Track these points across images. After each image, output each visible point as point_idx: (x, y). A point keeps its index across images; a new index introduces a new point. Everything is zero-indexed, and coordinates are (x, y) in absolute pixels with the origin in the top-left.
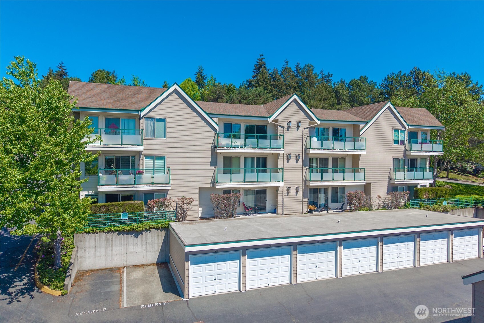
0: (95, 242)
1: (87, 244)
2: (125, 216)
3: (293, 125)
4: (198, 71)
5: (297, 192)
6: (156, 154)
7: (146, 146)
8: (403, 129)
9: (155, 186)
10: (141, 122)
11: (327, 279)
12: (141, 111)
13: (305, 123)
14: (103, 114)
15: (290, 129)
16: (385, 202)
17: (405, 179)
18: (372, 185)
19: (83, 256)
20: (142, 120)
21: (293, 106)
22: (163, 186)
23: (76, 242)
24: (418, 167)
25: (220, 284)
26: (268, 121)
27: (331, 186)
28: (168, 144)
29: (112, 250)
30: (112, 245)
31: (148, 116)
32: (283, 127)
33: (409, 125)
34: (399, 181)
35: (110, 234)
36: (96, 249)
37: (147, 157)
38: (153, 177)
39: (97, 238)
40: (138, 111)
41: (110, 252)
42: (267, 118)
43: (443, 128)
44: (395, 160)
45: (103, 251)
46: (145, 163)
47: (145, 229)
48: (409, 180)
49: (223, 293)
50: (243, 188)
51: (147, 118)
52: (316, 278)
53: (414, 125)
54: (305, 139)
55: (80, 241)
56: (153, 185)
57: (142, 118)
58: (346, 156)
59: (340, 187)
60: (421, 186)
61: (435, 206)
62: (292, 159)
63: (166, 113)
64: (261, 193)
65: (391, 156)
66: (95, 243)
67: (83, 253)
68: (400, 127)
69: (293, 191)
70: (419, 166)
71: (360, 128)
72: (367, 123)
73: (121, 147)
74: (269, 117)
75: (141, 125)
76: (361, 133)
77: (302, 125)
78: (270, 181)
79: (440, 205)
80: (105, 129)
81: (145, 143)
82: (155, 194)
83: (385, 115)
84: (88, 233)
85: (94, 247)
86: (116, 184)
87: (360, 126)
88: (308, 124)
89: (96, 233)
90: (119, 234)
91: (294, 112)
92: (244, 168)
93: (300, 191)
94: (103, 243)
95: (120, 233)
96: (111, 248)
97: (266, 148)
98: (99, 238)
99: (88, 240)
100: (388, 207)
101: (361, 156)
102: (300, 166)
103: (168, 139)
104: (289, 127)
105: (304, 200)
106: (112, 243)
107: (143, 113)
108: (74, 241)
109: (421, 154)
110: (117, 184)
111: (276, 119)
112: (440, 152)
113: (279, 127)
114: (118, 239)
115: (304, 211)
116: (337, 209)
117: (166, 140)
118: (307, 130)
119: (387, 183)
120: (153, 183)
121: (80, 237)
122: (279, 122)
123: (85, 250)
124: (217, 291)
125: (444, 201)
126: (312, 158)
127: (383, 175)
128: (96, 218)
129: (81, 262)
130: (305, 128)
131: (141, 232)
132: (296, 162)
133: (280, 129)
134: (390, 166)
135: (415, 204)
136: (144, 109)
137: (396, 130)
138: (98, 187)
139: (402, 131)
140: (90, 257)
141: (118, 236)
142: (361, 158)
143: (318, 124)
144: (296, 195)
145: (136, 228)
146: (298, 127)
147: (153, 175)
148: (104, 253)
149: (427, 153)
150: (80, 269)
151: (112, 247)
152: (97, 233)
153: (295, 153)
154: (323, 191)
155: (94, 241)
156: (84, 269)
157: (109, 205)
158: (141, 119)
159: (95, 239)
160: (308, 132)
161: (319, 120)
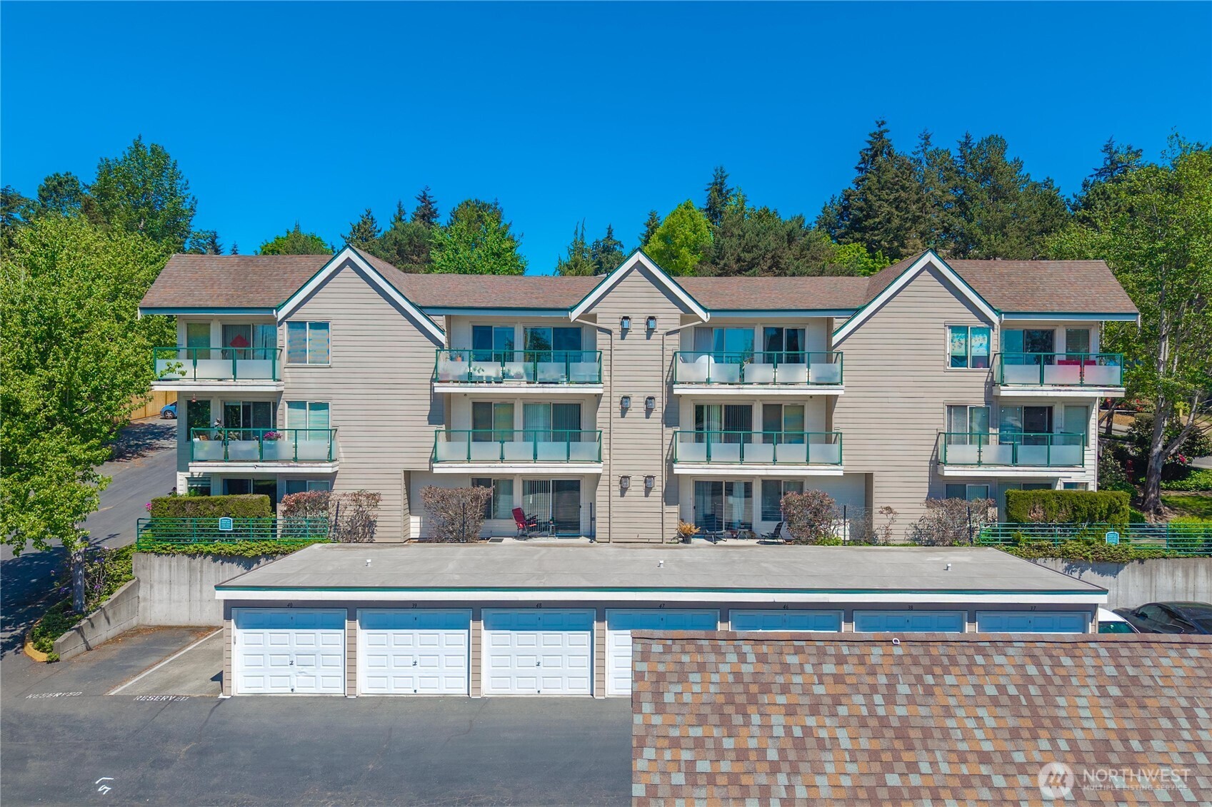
0: (170, 571)
1: (156, 575)
2: (226, 524)
3: (638, 327)
4: (712, 181)
5: (648, 490)
6: (310, 397)
7: (289, 380)
8: (984, 325)
9: (299, 465)
10: (279, 332)
11: (564, 696)
12: (278, 309)
13: (669, 318)
14: (220, 319)
15: (627, 336)
16: (920, 527)
17: (979, 463)
18: (875, 479)
19: (149, 597)
20: (281, 327)
21: (634, 279)
22: (316, 465)
23: (136, 570)
24: (1056, 431)
25: (303, 674)
26: (568, 319)
27: (760, 476)
28: (334, 375)
29: (201, 591)
30: (201, 580)
31: (294, 318)
32: (609, 332)
33: (1001, 313)
34: (956, 468)
35: (198, 559)
36: (172, 586)
37: (292, 404)
38: (296, 447)
39: (173, 564)
40: (272, 309)
41: (198, 594)
42: (566, 312)
43: (1134, 317)
44: (955, 409)
45: (185, 589)
46: (286, 417)
47: (263, 553)
48: (993, 468)
49: (307, 695)
50: (521, 475)
51: (292, 325)
52: (539, 692)
53: (1021, 311)
54: (668, 359)
55: (144, 568)
56: (295, 464)
57: (281, 323)
58: (807, 401)
59: (787, 480)
60: (1067, 485)
61: (1072, 546)
62: (634, 410)
63: (330, 311)
64: (568, 488)
65: (942, 400)
66: (170, 575)
67: (149, 592)
68: (971, 320)
69: (636, 487)
70: (1057, 428)
71: (836, 326)
72: (857, 311)
73: (235, 383)
74: (572, 309)
75: (279, 338)
76: (836, 339)
77: (661, 326)
78: (568, 460)
79: (1089, 543)
80: (188, 350)
81: (288, 375)
82: (307, 482)
83: (918, 289)
84: (158, 554)
85: (168, 582)
86: (223, 459)
87: (835, 320)
88: (678, 321)
89: (171, 555)
90: (215, 560)
91: (638, 295)
92: (522, 429)
93: (656, 487)
94: (186, 575)
95: (217, 557)
96: (199, 587)
97: (557, 383)
98: (178, 565)
99: (157, 567)
100: (930, 540)
101: (839, 400)
102: (655, 426)
103: (334, 365)
104: (624, 332)
105: (668, 509)
106: (201, 576)
107: (281, 314)
108: (133, 567)
109: (1038, 395)
110: (226, 458)
111: (592, 311)
112: (1114, 386)
113: (598, 332)
114: (213, 570)
115: (666, 536)
116: (766, 537)
117: (330, 367)
118: (677, 336)
119: (927, 474)
120: (295, 460)
121: (142, 561)
122: (598, 320)
123: (152, 587)
124: (296, 690)
125: (1108, 531)
126: (708, 407)
127: (912, 453)
128: (178, 525)
129: (145, 609)
130: (668, 331)
131: (256, 559)
132: (644, 415)
133: (600, 335)
134: (936, 427)
135: (1002, 535)
136: (284, 304)
137: (955, 329)
138: (190, 464)
139: (977, 330)
140: (161, 601)
141: (213, 565)
142: (837, 405)
143: (703, 321)
144: (647, 495)
145: (244, 551)
146: (650, 332)
147: (296, 443)
148: (187, 597)
149: (1060, 390)
150: (144, 623)
151: (201, 586)
152: (174, 555)
153: (642, 394)
154: (739, 489)
155: (168, 571)
156: (150, 624)
157: (199, 501)
158: (279, 326)
159: (170, 566)
160: (677, 342)
161: (705, 310)
